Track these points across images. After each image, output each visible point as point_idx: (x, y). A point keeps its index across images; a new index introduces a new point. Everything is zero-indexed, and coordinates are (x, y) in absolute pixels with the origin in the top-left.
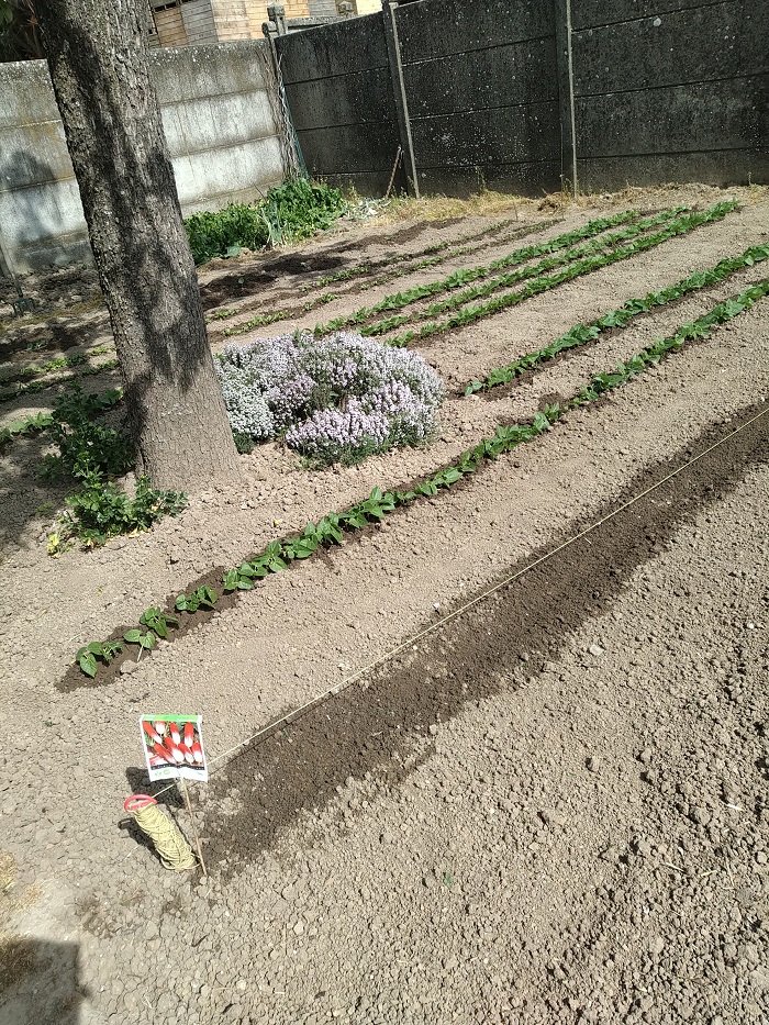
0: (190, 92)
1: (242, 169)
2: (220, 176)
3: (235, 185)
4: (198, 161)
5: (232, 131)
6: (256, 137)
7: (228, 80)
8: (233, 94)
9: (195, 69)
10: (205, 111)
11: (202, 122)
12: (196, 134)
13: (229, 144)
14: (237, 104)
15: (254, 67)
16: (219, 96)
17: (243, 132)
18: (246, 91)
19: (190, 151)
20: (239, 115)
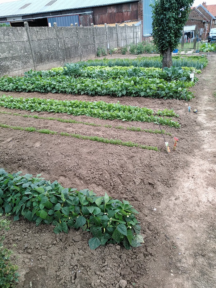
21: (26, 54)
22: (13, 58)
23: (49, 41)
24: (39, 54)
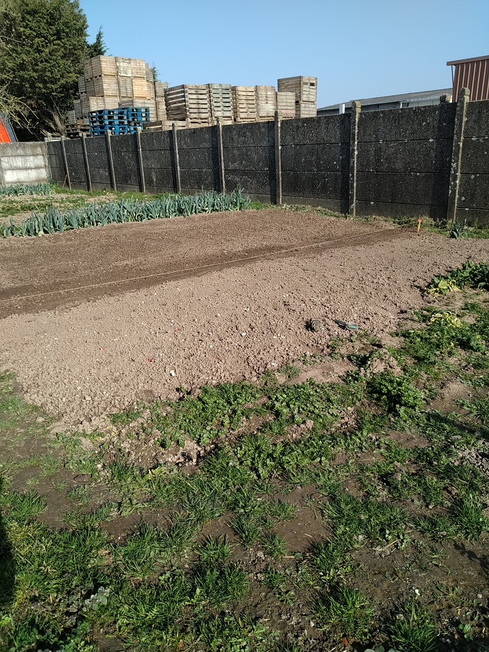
0: (14, 153)
1: (31, 176)
2: (22, 177)
3: (28, 180)
4: (15, 172)
5: (29, 165)
6: (37, 168)
7: (29, 151)
8: (30, 155)
10: (20, 158)
11: (19, 162)
12: (15, 165)
13: (27, 169)
14: (32, 158)
15: (39, 149)
16: (26, 155)
17: (32, 166)
18: (35, 155)
19: (12, 169)
20: (31, 161)
21: (266, 169)
22: (244, 173)
23: (323, 149)
24: (292, 173)
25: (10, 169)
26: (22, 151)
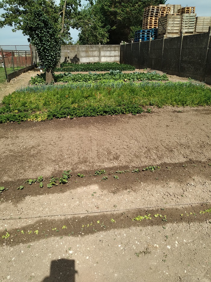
0: (106, 50)
1: (112, 60)
2: (108, 60)
6: (115, 56)
7: (113, 49)
9: (108, 47)
10: (108, 52)
11: (108, 53)
12: (106, 55)
13: (111, 56)
14: (113, 52)
15: (117, 48)
16: (111, 51)
17: (113, 55)
18: (115, 51)
19: (104, 56)
20: (113, 53)
25: (104, 57)
26: (110, 49)
